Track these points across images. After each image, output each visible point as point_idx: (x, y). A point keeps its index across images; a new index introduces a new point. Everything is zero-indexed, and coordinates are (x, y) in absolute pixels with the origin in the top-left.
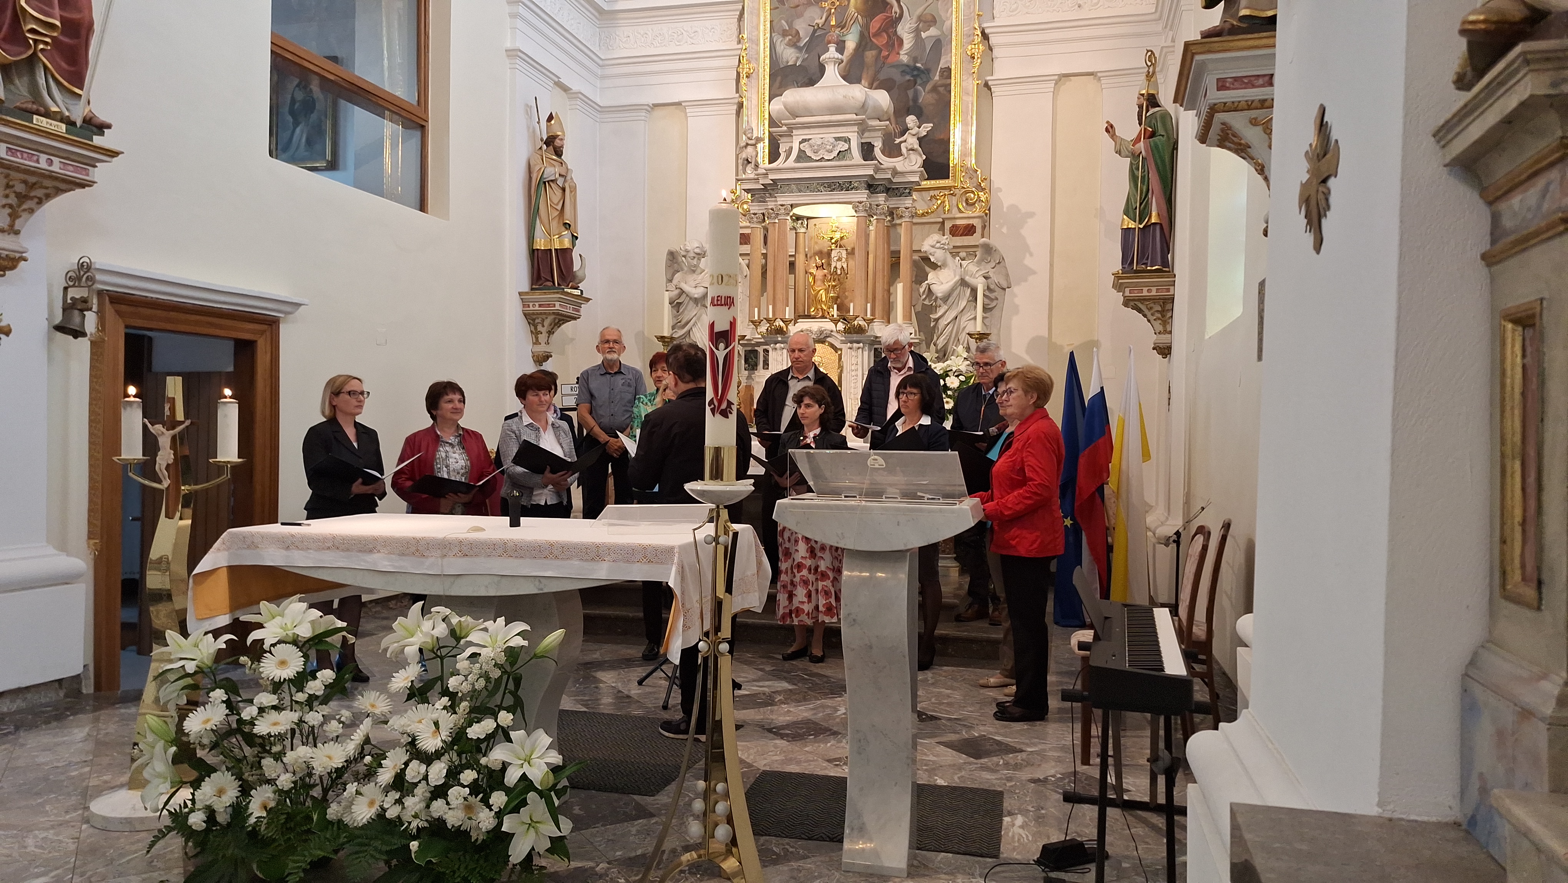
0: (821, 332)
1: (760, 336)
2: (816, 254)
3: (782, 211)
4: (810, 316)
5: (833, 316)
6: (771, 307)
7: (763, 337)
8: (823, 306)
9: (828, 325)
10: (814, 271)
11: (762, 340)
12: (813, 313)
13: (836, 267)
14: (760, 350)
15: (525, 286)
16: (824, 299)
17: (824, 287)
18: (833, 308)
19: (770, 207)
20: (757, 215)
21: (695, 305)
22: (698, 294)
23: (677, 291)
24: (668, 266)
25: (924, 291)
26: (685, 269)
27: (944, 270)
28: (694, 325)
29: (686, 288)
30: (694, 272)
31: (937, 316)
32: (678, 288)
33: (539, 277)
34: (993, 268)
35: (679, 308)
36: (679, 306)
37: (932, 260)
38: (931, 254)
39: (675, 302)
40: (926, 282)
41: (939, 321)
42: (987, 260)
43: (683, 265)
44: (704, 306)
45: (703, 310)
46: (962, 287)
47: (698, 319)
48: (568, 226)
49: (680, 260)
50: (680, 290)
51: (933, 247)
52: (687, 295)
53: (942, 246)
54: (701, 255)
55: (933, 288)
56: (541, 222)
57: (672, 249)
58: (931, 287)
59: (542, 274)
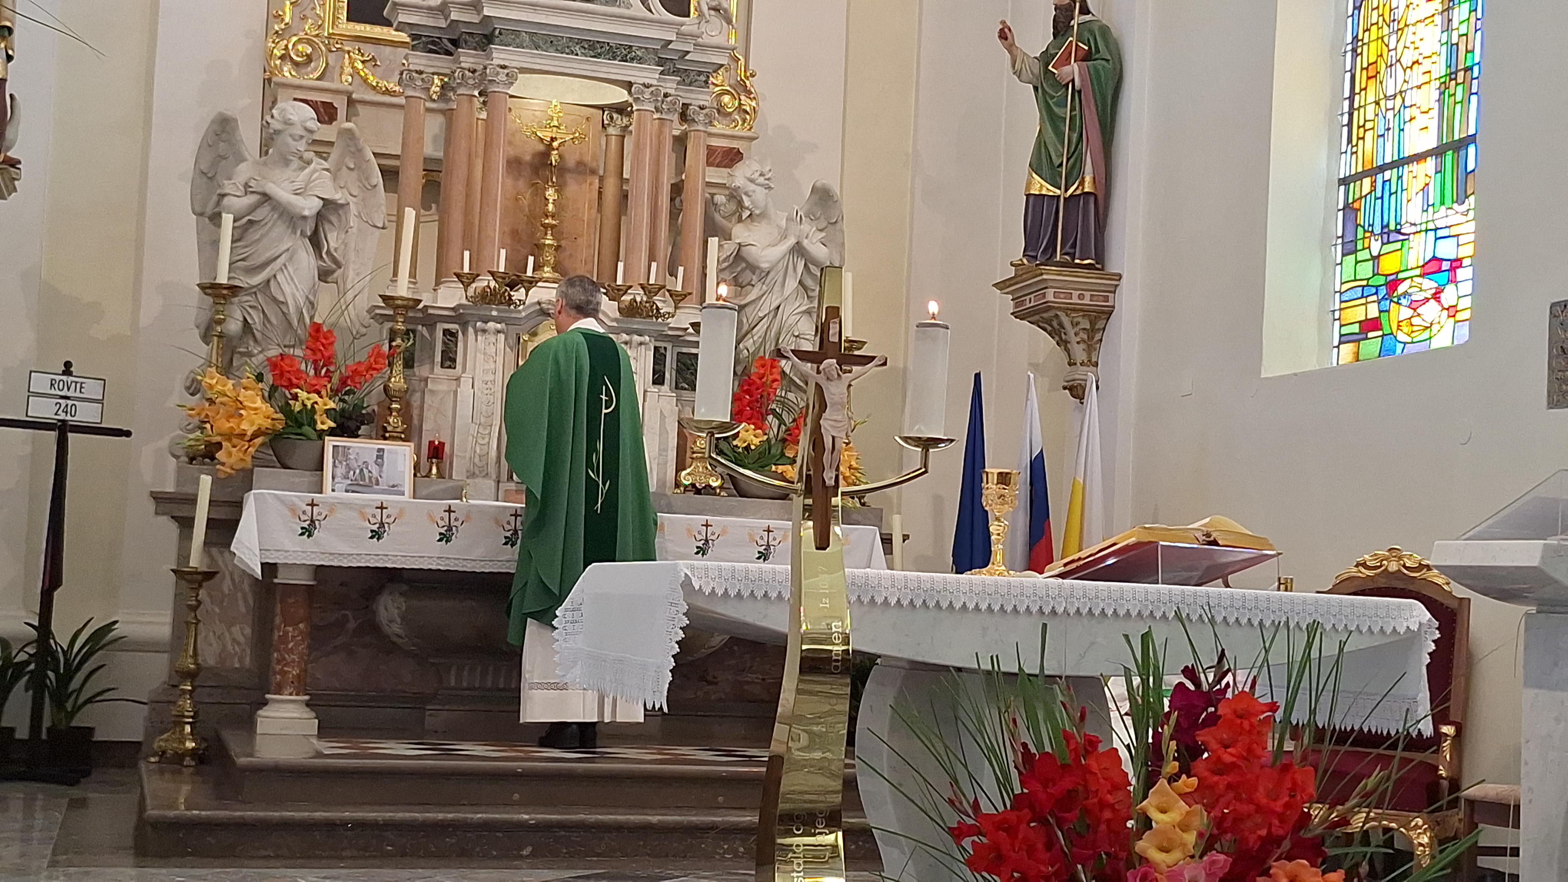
20: (424, 76)
21: (290, 230)
22: (309, 209)
23: (253, 198)
24: (208, 145)
25: (729, 256)
26: (249, 155)
27: (760, 223)
28: (280, 269)
29: (282, 194)
30: (288, 164)
31: (744, 302)
32: (255, 192)
34: (821, 230)
35: (245, 232)
36: (249, 228)
37: (746, 205)
38: (746, 193)
39: (245, 220)
40: (736, 241)
41: (745, 310)
42: (815, 216)
43: (243, 147)
44: (302, 233)
45: (300, 242)
46: (791, 257)
47: (290, 258)
48: (6, 33)
49: (239, 137)
50: (259, 197)
51: (752, 181)
52: (275, 209)
53: (766, 182)
54: (314, 134)
55: (750, 251)
57: (229, 114)
58: (744, 249)
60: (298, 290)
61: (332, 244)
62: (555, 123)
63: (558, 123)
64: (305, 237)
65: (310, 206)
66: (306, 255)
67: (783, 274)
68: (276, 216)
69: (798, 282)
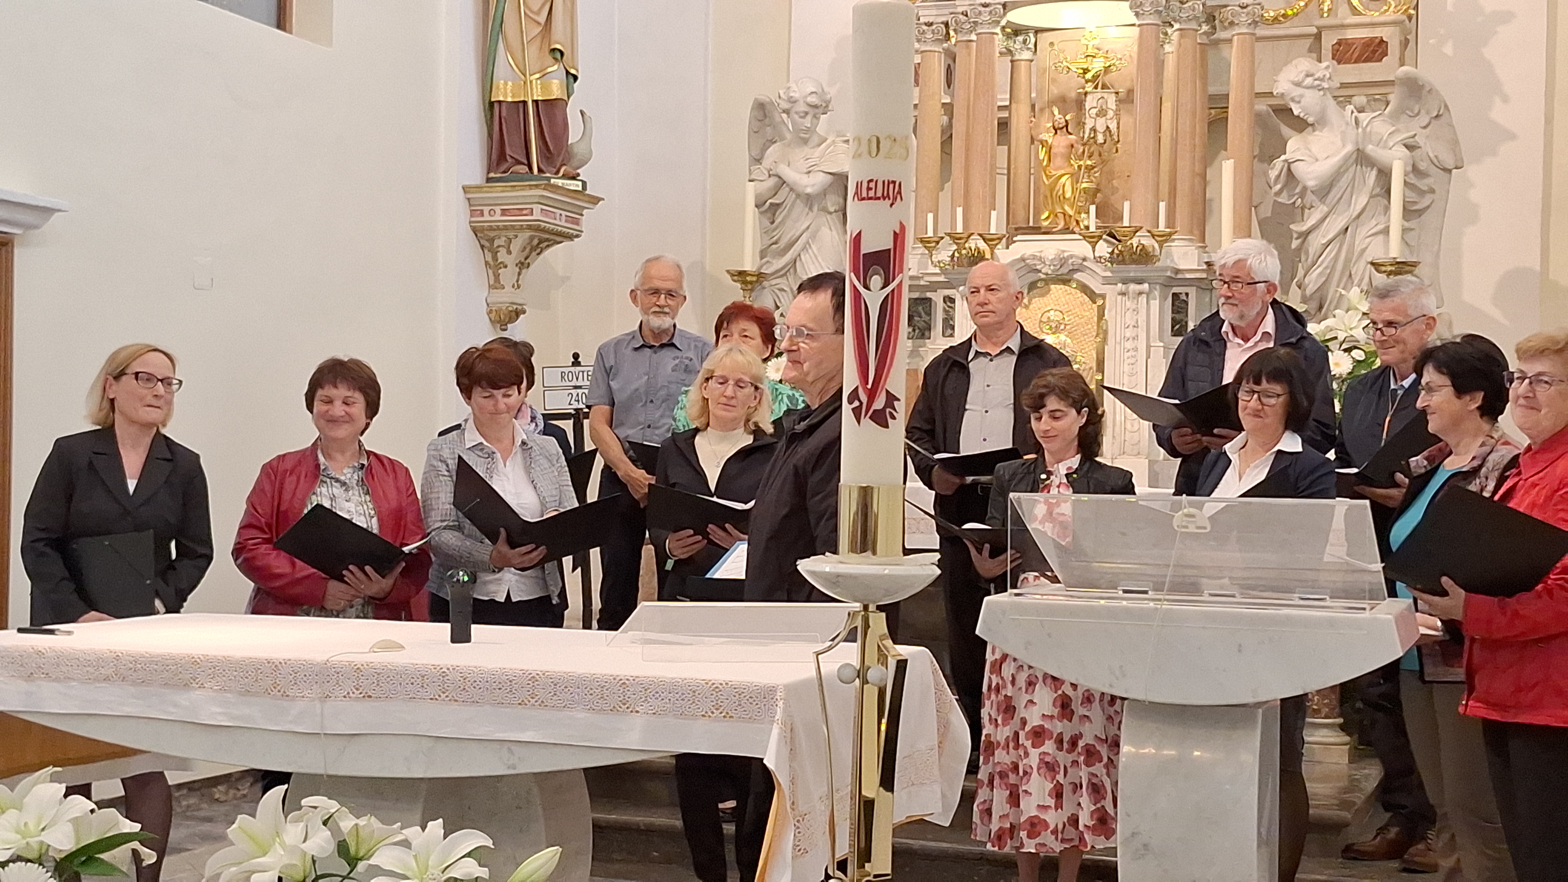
0: (1063, 261)
1: (937, 271)
2: (1051, 103)
3: (986, 17)
4: (1040, 228)
5: (1087, 228)
6: (959, 210)
7: (944, 271)
8: (1066, 208)
9: (1078, 248)
10: (1048, 137)
11: (942, 278)
12: (1045, 224)
13: (1094, 130)
14: (937, 297)
15: (476, 174)
16: (1068, 195)
17: (1069, 170)
18: (1088, 213)
19: (960, 9)
20: (934, 27)
21: (807, 209)
22: (813, 185)
23: (772, 181)
24: (754, 132)
25: (1279, 176)
26: (788, 136)
27: (1321, 131)
28: (804, 248)
29: (789, 174)
30: (805, 142)
31: (1304, 228)
32: (774, 175)
33: (502, 156)
34: (1425, 127)
35: (774, 215)
36: (776, 211)
37: (1296, 113)
38: (1293, 100)
39: (768, 203)
40: (1283, 157)
41: (1310, 237)
42: (1412, 112)
43: (785, 129)
44: (825, 210)
45: (824, 218)
46: (1359, 167)
47: (814, 236)
48: (558, 55)
49: (778, 119)
50: (776, 179)
51: (1298, 84)
52: (791, 189)
53: (1317, 82)
54: (820, 108)
55: (1297, 168)
56: (508, 48)
57: (763, 98)
58: (1293, 166)
59: (508, 151)
62: (1090, 51)
63: (1096, 51)
64: (831, 213)
65: (813, 183)
66: (828, 231)
67: (1349, 189)
68: (794, 196)
69: (1371, 197)
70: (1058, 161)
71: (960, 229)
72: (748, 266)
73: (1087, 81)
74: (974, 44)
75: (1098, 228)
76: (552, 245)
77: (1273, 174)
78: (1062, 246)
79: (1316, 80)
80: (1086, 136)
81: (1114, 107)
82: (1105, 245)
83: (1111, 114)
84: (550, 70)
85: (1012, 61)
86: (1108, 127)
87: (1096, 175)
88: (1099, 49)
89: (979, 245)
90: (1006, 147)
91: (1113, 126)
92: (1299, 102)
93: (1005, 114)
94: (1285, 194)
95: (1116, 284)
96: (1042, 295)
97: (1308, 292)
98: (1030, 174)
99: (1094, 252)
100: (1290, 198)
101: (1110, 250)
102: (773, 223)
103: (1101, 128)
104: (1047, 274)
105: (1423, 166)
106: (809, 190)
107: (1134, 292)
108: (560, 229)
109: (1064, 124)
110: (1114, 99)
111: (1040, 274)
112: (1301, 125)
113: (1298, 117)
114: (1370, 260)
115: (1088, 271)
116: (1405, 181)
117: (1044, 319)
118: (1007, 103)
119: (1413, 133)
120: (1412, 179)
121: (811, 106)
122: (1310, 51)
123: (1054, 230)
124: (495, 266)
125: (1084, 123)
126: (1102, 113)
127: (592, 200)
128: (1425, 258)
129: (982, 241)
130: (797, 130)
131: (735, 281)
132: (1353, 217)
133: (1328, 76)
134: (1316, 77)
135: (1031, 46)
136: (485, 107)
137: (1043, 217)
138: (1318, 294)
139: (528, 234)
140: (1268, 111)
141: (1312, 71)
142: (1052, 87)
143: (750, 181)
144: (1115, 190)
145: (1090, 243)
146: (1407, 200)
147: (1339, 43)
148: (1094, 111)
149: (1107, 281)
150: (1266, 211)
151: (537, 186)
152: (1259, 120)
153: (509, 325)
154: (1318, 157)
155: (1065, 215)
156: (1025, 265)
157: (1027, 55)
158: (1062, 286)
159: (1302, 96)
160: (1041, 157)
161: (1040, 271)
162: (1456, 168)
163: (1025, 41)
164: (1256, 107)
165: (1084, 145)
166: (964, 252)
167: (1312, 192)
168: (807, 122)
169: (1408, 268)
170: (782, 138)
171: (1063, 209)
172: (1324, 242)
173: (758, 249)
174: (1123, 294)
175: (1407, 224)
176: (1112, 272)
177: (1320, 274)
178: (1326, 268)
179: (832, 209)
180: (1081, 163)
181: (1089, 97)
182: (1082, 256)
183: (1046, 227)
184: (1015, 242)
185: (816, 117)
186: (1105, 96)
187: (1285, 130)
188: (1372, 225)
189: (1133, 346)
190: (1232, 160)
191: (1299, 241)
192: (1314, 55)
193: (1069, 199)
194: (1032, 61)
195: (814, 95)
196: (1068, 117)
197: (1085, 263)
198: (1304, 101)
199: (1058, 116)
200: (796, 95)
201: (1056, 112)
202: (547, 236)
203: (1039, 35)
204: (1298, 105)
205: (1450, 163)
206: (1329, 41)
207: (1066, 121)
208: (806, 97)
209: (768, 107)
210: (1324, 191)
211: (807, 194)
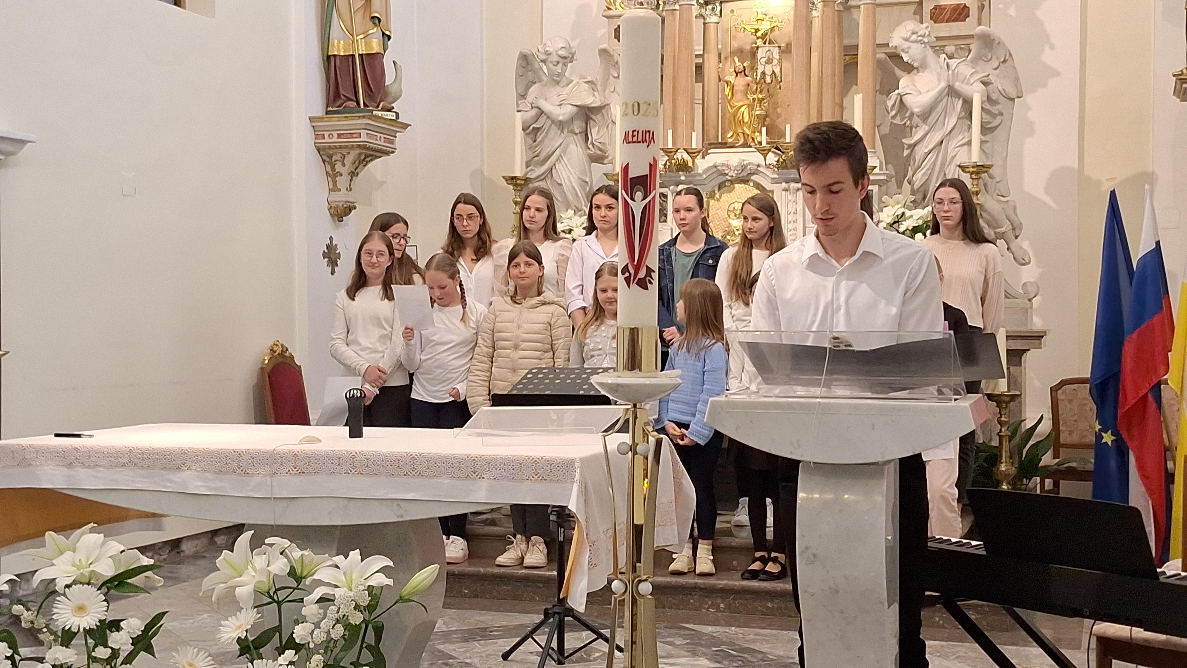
0: (744, 168)
2: (733, 53)
4: (726, 143)
5: (760, 143)
6: (670, 132)
8: (745, 129)
9: (753, 157)
10: (731, 78)
12: (730, 140)
13: (763, 73)
15: (318, 109)
16: (746, 119)
17: (747, 102)
18: (761, 132)
22: (564, 115)
23: (534, 112)
24: (520, 76)
25: (894, 105)
26: (545, 79)
27: (923, 72)
28: (558, 160)
29: (546, 106)
30: (558, 83)
31: (913, 141)
32: (535, 107)
33: (337, 95)
34: (996, 69)
35: (536, 135)
36: (537, 133)
37: (905, 60)
38: (903, 51)
39: (531, 128)
40: (897, 92)
41: (916, 148)
42: (986, 58)
43: (542, 73)
44: (572, 132)
45: (571, 138)
46: (950, 98)
47: (565, 151)
48: (377, 21)
49: (537, 66)
50: (537, 110)
51: (907, 40)
52: (548, 117)
53: (920, 38)
54: (568, 59)
55: (907, 99)
56: (339, 16)
57: (525, 51)
58: (904, 98)
59: (342, 91)
60: (571, 173)
61: (595, 137)
62: (760, 16)
63: (764, 16)
64: (576, 134)
65: (564, 113)
66: (576, 148)
67: (943, 114)
68: (550, 122)
69: (959, 119)
70: (738, 96)
71: (670, 146)
72: (518, 174)
73: (758, 38)
74: (678, 12)
75: (768, 143)
76: (375, 159)
77: (890, 103)
78: (743, 156)
79: (919, 36)
80: (758, 77)
81: (778, 57)
82: (773, 155)
83: (775, 62)
84: (371, 32)
85: (704, 24)
86: (773, 72)
87: (766, 105)
88: (766, 15)
89: (684, 157)
90: (701, 84)
91: (777, 71)
92: (907, 52)
93: (700, 60)
94: (898, 117)
95: (781, 183)
96: (730, 192)
97: (916, 187)
98: (718, 103)
99: (765, 160)
100: (902, 121)
101: (777, 159)
102: (535, 141)
103: (768, 72)
104: (732, 176)
105: (994, 96)
106: (561, 118)
107: (794, 188)
108: (380, 147)
109: (743, 69)
110: (778, 51)
111: (727, 177)
112: (909, 68)
113: (907, 62)
114: (958, 163)
115: (761, 174)
116: (982, 108)
117: (731, 209)
118: (701, 52)
119: (986, 74)
120: (987, 106)
121: (561, 57)
122: (915, 13)
123: (737, 145)
124: (333, 175)
125: (757, 69)
126: (769, 61)
127: (404, 126)
128: (997, 162)
129: (686, 153)
130: (551, 75)
131: (508, 184)
132: (947, 133)
133: (927, 33)
134: (919, 34)
135: (718, 12)
136: (323, 59)
137: (729, 136)
138: (923, 188)
139: (358, 151)
140: (886, 58)
141: (916, 30)
142: (733, 42)
143: (518, 111)
144: (779, 116)
145: (762, 154)
146: (984, 120)
147: (935, 8)
148: (764, 60)
149: (775, 181)
150: (885, 129)
151: (364, 117)
152: (879, 63)
153: (344, 218)
154: (922, 90)
155: (744, 134)
156: (717, 171)
157: (715, 19)
158: (743, 185)
159: (909, 48)
160: (727, 93)
161: (727, 175)
162: (1018, 97)
163: (713, 9)
164: (877, 56)
165: (757, 84)
166: (673, 161)
167: (918, 116)
168: (559, 68)
169: (985, 170)
170: (540, 81)
171: (743, 130)
172: (926, 151)
173: (525, 160)
174: (786, 190)
175: (983, 138)
176: (778, 174)
177: (924, 174)
178: (928, 169)
179: (577, 131)
180: (755, 96)
181: (760, 50)
182: (756, 163)
183: (731, 143)
184: (709, 154)
185: (565, 65)
186: (771, 49)
187: (898, 72)
188: (959, 139)
189: (794, 227)
190: (861, 94)
191: (909, 151)
192: (918, 17)
193: (747, 123)
194: (718, 23)
195: (563, 49)
196: (745, 64)
197: (759, 169)
198: (911, 52)
199: (738, 64)
200: (550, 49)
201: (736, 60)
202: (372, 153)
203: (723, 5)
204: (907, 55)
205: (1013, 94)
206: (927, 7)
207: (744, 67)
208: (558, 51)
209: (531, 58)
210: (925, 116)
211: (560, 121)
